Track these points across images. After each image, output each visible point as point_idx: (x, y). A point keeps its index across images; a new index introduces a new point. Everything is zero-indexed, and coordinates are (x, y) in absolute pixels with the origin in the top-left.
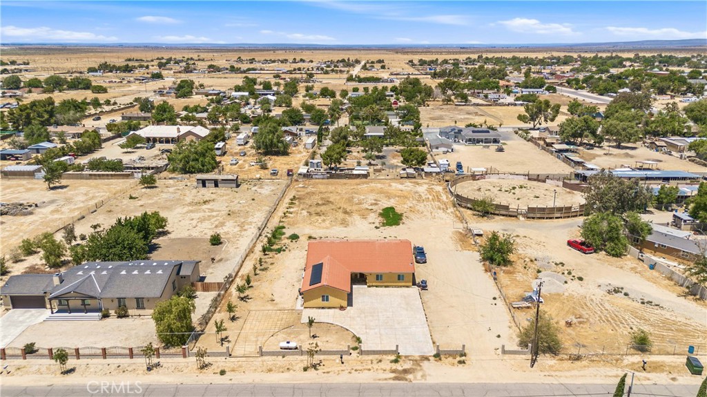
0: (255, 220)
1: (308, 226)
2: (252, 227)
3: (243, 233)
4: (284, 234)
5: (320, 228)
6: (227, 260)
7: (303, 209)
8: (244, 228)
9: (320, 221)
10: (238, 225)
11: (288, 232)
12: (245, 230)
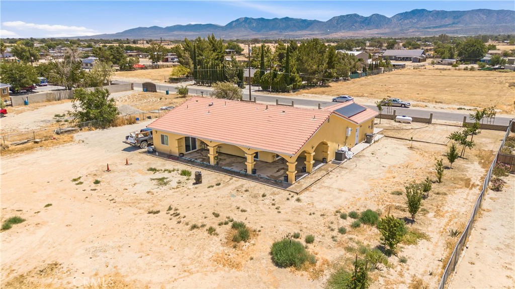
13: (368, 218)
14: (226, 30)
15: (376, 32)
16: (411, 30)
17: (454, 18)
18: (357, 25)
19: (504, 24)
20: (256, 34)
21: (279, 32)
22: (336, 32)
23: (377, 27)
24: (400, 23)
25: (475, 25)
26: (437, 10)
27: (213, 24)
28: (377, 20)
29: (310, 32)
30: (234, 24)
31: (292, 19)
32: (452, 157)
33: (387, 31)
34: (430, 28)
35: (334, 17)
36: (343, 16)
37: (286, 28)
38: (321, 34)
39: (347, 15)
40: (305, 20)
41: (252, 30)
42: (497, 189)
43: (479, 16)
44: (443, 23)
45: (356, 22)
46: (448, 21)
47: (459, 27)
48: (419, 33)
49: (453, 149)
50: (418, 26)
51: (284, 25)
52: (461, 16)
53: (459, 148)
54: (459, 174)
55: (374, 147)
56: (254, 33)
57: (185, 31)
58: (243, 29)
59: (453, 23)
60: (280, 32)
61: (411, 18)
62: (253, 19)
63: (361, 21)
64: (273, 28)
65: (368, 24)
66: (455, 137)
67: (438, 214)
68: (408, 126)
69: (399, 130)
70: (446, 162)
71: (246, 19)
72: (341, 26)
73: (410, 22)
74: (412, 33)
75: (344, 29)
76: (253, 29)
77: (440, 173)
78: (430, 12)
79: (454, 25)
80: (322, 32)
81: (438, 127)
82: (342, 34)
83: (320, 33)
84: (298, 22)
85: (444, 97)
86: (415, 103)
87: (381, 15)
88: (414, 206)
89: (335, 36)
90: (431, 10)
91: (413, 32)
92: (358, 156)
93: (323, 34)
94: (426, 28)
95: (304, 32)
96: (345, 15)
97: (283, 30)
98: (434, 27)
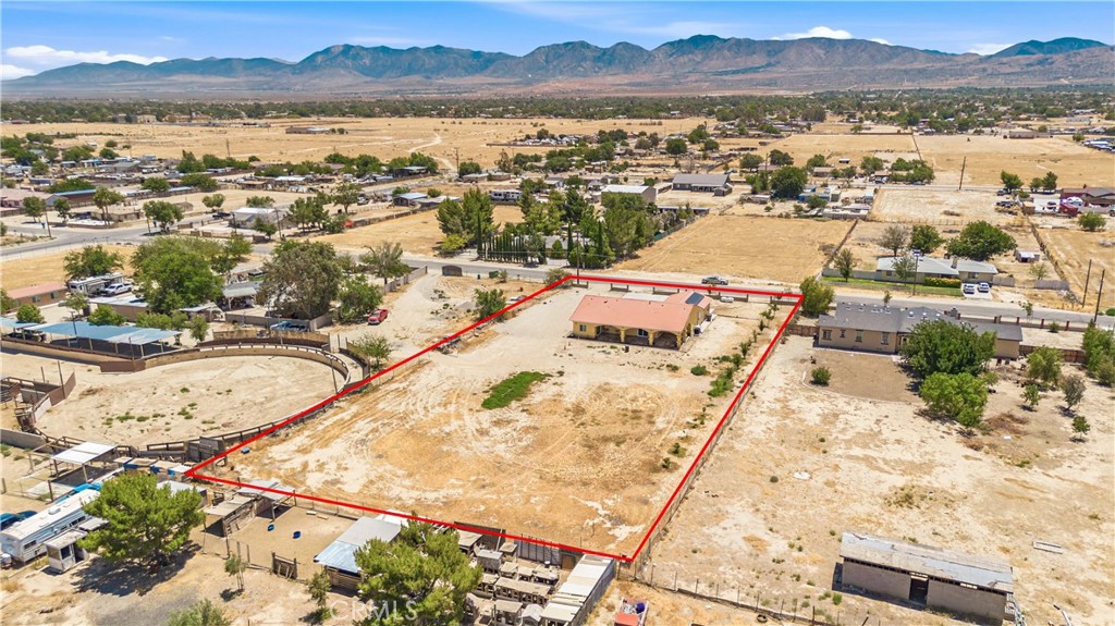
0: (764, 418)
1: (667, 394)
2: (767, 404)
3: (781, 395)
4: (712, 383)
5: (649, 388)
6: (794, 360)
7: (660, 432)
8: (782, 405)
9: (641, 400)
10: (793, 412)
11: (705, 383)
12: (778, 400)
13: (725, 359)
14: (301, 72)
15: (626, 81)
16: (693, 78)
17: (769, 53)
18: (587, 64)
19: (857, 68)
20: (371, 82)
21: (424, 79)
22: (546, 81)
23: (627, 70)
24: (671, 63)
25: (807, 68)
26: (738, 37)
27: (270, 58)
28: (624, 55)
29: (490, 80)
30: (319, 59)
31: (449, 51)
32: (762, 327)
33: (647, 78)
34: (726, 73)
35: (539, 48)
36: (558, 45)
37: (440, 69)
38: (515, 83)
39: (567, 44)
40: (479, 52)
41: (361, 72)
42: (783, 343)
43: (812, 51)
44: (749, 64)
45: (585, 59)
46: (758, 60)
47: (778, 72)
48: (707, 84)
49: (762, 323)
50: (705, 69)
51: (433, 61)
52: (780, 51)
53: (766, 322)
54: (766, 337)
55: (713, 324)
56: (369, 79)
57: (203, 73)
58: (342, 72)
59: (769, 65)
60: (428, 78)
61: (692, 53)
62: (363, 48)
63: (594, 57)
64: (409, 71)
65: (610, 64)
66: (764, 314)
67: (755, 355)
68: (732, 306)
69: (725, 309)
70: (758, 330)
71: (348, 48)
72: (555, 67)
73: (690, 60)
74: (694, 84)
75: (561, 73)
76: (365, 71)
77: (755, 337)
78: (725, 41)
79: (769, 69)
80: (518, 80)
81: (753, 305)
82: (561, 85)
83: (513, 81)
84: (463, 57)
85: (757, 269)
86: (733, 278)
87: (633, 46)
88: (744, 352)
89: (546, 89)
90: (726, 38)
91: (696, 81)
92: (707, 331)
93: (521, 83)
94: (721, 74)
95: (478, 79)
96: (561, 43)
97: (432, 73)
98: (734, 72)
